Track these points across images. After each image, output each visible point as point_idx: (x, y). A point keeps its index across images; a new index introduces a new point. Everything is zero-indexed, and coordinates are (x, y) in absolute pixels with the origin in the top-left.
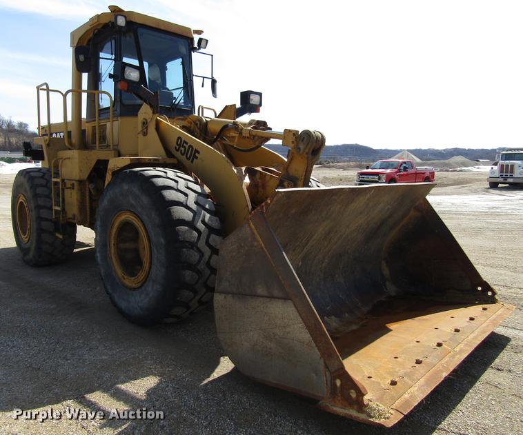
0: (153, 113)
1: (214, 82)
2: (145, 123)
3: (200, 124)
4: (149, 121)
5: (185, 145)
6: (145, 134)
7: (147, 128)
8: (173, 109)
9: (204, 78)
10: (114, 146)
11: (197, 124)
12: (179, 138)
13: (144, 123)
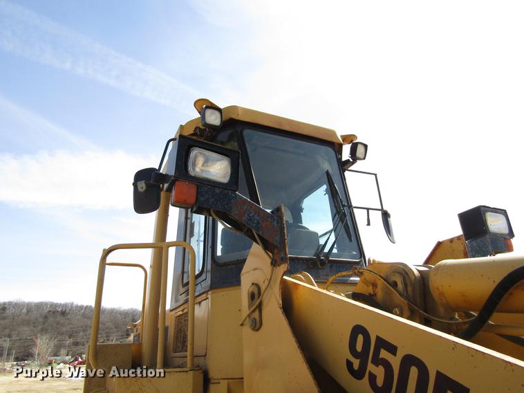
0: (274, 264)
1: (386, 215)
2: (256, 296)
3: (405, 285)
4: (263, 288)
5: (384, 354)
6: (257, 326)
7: (260, 307)
8: (323, 263)
9: (368, 209)
10: (194, 357)
11: (395, 285)
12: (358, 330)
13: (252, 297)
